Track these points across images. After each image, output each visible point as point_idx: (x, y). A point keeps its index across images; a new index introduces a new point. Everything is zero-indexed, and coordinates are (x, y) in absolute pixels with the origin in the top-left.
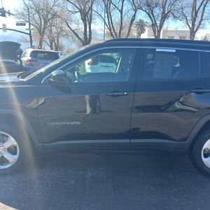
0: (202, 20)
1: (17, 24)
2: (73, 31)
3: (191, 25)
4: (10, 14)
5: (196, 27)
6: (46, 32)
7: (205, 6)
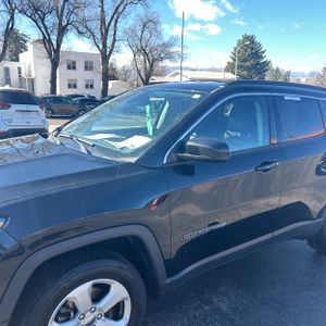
0: (114, 40)
3: (101, 47)
5: (108, 50)
7: (116, 21)
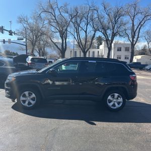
0: (138, 37)
1: (18, 39)
2: (55, 44)
3: (131, 41)
4: (15, 34)
5: (134, 42)
6: (36, 44)
7: (140, 29)
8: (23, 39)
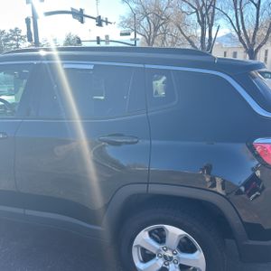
1: (122, 34)
2: (188, 39)
4: (107, 22)
6: (155, 41)
8: (129, 34)
